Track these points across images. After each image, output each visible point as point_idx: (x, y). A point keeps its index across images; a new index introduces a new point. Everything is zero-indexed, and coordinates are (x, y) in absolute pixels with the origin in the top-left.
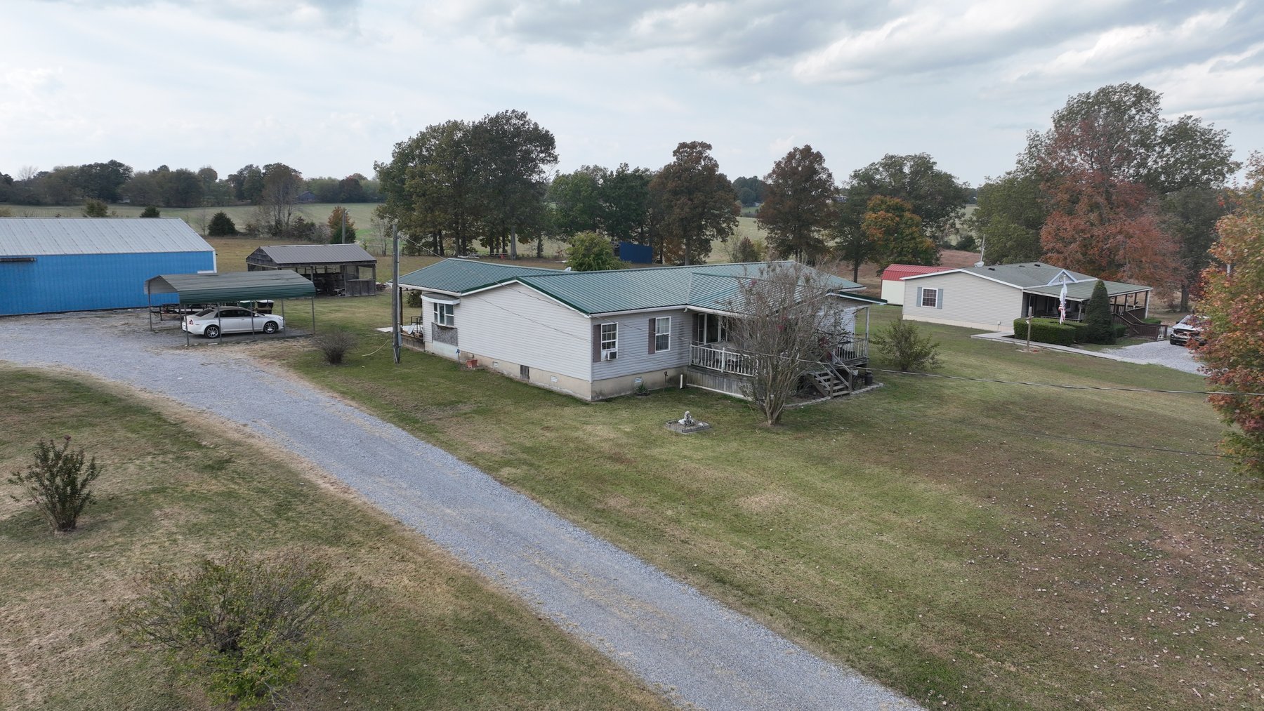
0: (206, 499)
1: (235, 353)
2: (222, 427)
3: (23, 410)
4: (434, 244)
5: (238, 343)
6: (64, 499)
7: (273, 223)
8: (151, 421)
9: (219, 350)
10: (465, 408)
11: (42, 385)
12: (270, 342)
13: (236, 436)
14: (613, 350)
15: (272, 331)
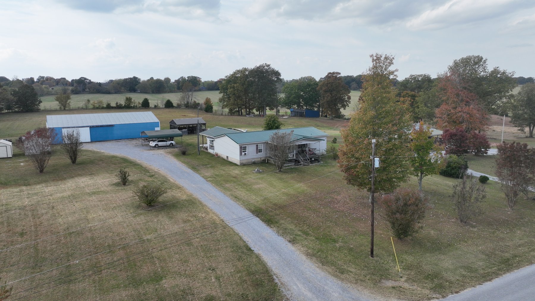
0: (149, 181)
1: (161, 152)
2: (154, 169)
3: (115, 164)
4: (238, 111)
5: (163, 149)
6: (124, 179)
7: (186, 103)
8: (140, 167)
9: (157, 151)
10: (208, 166)
11: (118, 159)
12: (170, 149)
13: (156, 170)
14: (245, 153)
15: (172, 146)
